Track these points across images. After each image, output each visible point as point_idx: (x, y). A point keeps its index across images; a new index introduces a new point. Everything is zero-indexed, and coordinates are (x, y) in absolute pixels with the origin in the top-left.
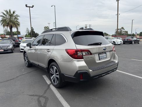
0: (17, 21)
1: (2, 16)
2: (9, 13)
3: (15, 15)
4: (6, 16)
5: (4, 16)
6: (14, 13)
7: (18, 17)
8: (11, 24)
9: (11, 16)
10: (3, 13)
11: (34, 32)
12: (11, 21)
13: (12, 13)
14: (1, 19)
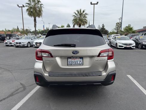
0: (85, 19)
1: (74, 16)
2: (80, 13)
3: (84, 13)
4: (77, 15)
5: (76, 16)
6: (83, 12)
7: (87, 15)
8: (80, 22)
9: (81, 14)
10: (75, 13)
11: (105, 29)
12: (80, 20)
13: (82, 12)
14: (73, 19)
